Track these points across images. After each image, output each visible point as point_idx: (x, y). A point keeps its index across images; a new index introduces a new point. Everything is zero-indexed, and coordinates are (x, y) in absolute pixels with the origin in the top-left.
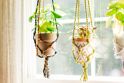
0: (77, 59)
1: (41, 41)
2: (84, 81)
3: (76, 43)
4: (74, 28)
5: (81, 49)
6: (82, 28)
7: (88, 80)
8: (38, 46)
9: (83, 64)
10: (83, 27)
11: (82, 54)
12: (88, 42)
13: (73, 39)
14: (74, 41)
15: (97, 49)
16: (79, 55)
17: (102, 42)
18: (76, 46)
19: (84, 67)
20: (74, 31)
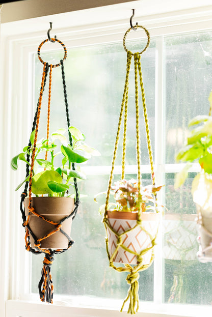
0: (114, 260)
1: (35, 215)
2: (128, 312)
3: (112, 221)
4: (110, 187)
5: (122, 237)
6: (125, 187)
7: (139, 311)
8: (28, 226)
9: (128, 271)
10: (128, 185)
11: (124, 248)
12: (139, 221)
13: (106, 213)
14: (108, 217)
15: (171, 237)
16: (118, 249)
17: (182, 221)
18: (112, 228)
19: (130, 279)
20: (108, 193)
